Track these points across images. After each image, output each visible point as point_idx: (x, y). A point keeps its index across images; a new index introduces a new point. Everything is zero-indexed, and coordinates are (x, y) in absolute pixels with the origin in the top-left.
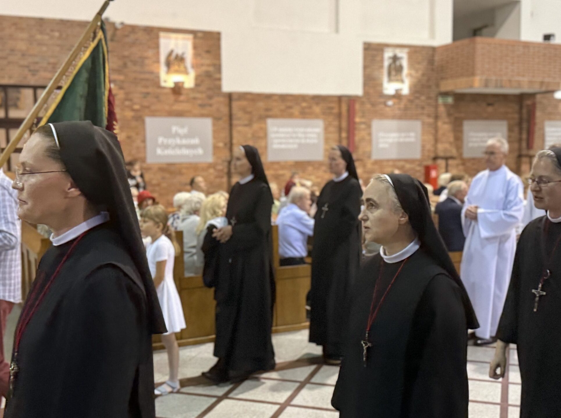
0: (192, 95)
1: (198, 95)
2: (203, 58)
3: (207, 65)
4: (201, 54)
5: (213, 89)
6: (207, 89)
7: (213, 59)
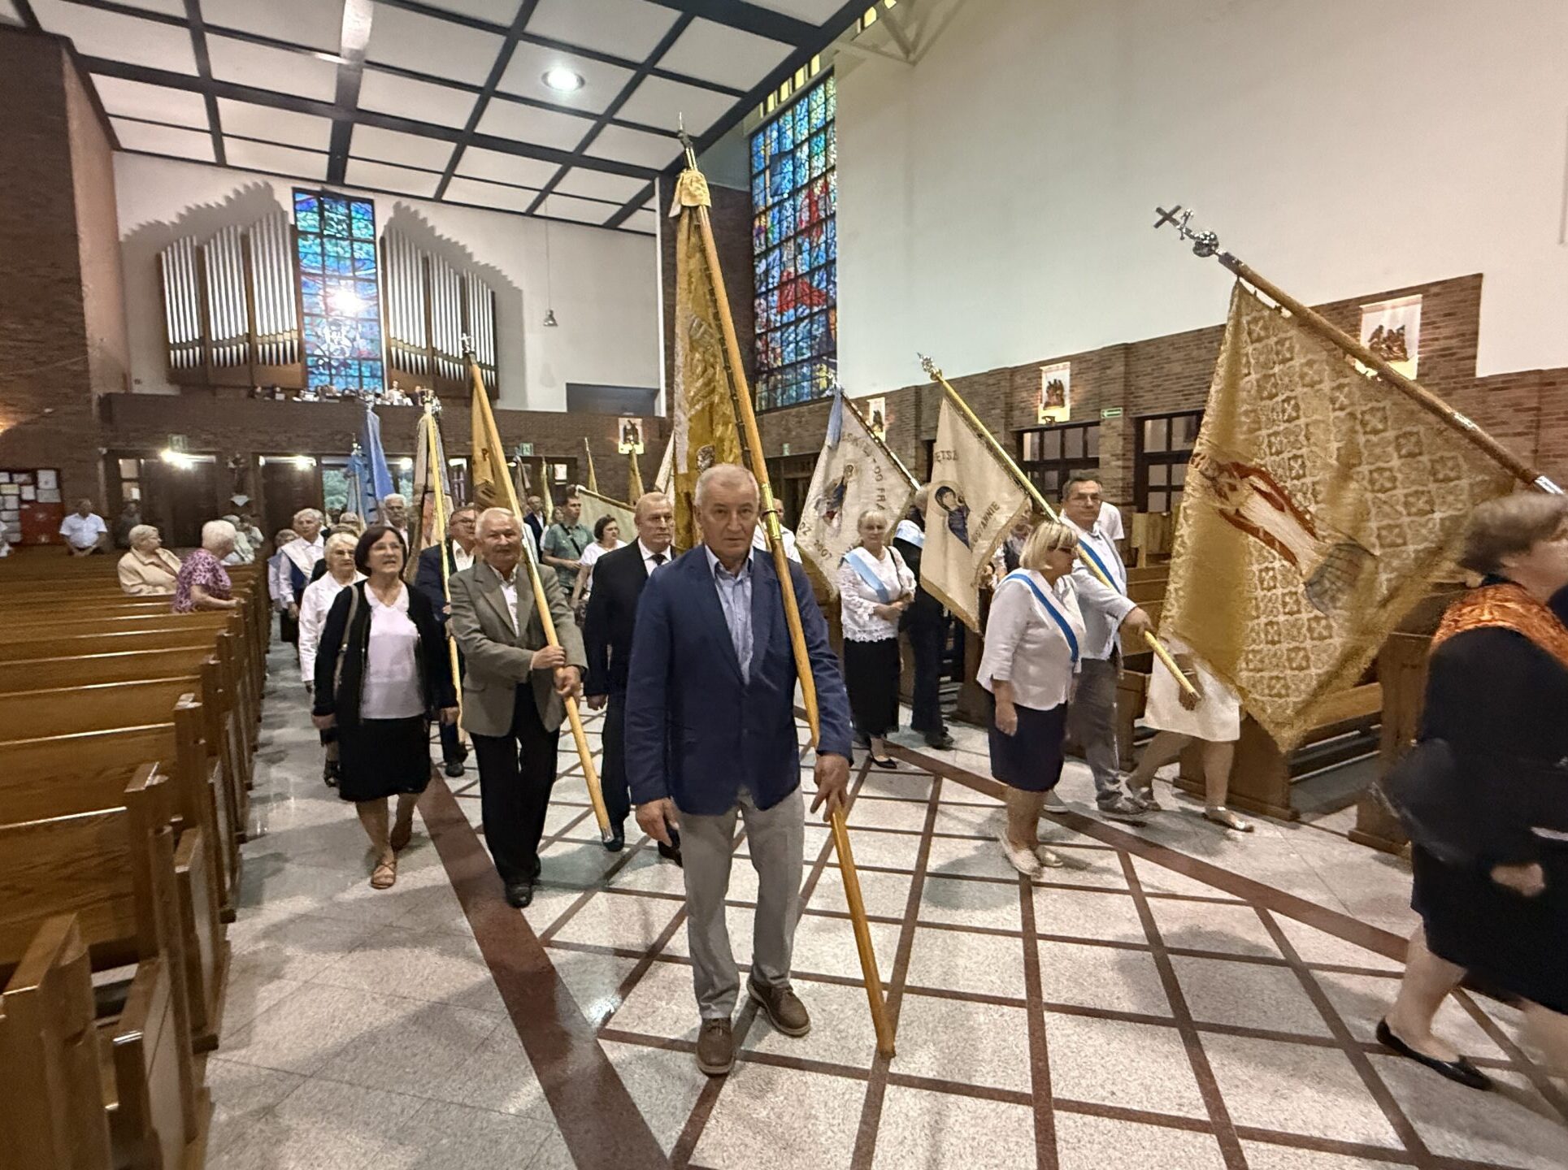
2: (1438, 328)
3: (1446, 338)
4: (1434, 323)
5: (1457, 376)
6: (1442, 379)
7: (1461, 324)
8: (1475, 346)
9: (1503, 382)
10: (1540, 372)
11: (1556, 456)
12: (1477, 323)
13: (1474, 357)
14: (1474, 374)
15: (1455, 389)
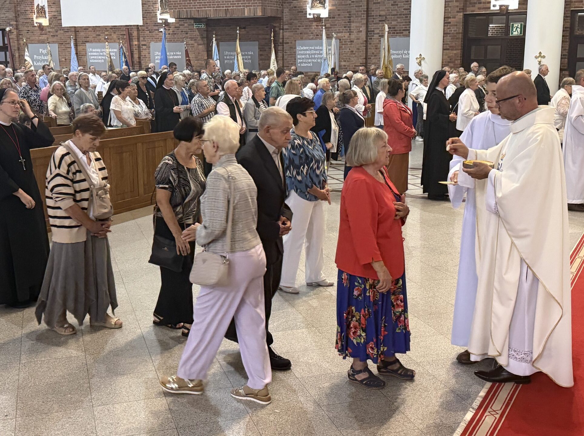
0: (48, 30)
1: (51, 30)
2: (52, 8)
3: (54, 12)
4: (51, 6)
5: (58, 26)
6: (55, 26)
7: (57, 8)
8: (61, 16)
9: (67, 29)
10: (75, 27)
11: (82, 55)
12: (60, 7)
13: (61, 19)
14: (61, 26)
15: (58, 30)
